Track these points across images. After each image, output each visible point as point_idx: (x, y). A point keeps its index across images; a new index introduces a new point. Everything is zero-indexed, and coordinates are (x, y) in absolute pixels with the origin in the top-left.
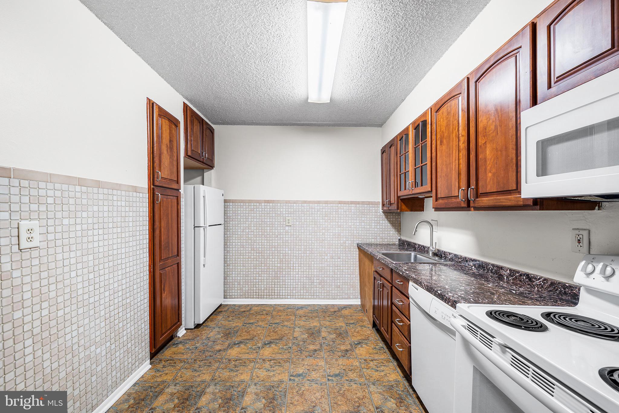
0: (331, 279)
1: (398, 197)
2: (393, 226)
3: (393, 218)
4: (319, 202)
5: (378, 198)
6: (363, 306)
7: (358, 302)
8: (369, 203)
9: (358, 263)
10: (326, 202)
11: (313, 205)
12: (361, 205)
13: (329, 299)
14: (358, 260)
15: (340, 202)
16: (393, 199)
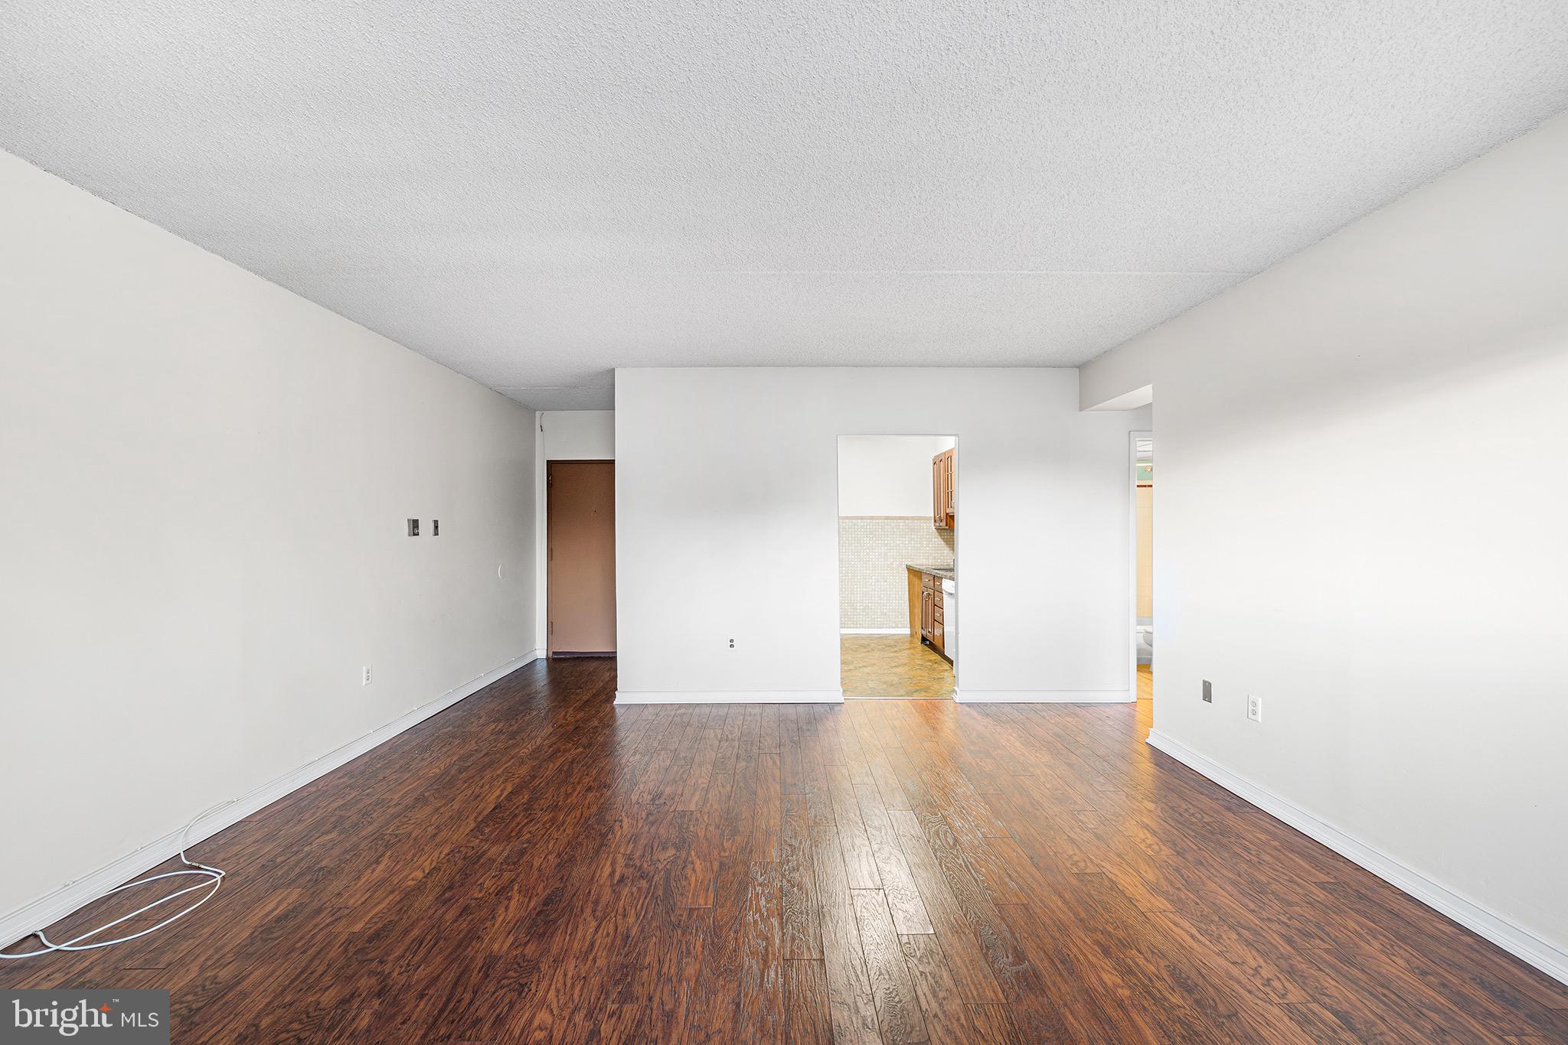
0: (876, 605)
1: (947, 514)
2: (947, 544)
3: (947, 535)
4: (862, 518)
5: (930, 513)
6: (912, 635)
7: (907, 631)
8: (920, 518)
9: (907, 587)
10: (871, 518)
11: (856, 521)
12: (910, 521)
13: (874, 628)
14: (907, 583)
15: (887, 518)
16: (943, 515)
